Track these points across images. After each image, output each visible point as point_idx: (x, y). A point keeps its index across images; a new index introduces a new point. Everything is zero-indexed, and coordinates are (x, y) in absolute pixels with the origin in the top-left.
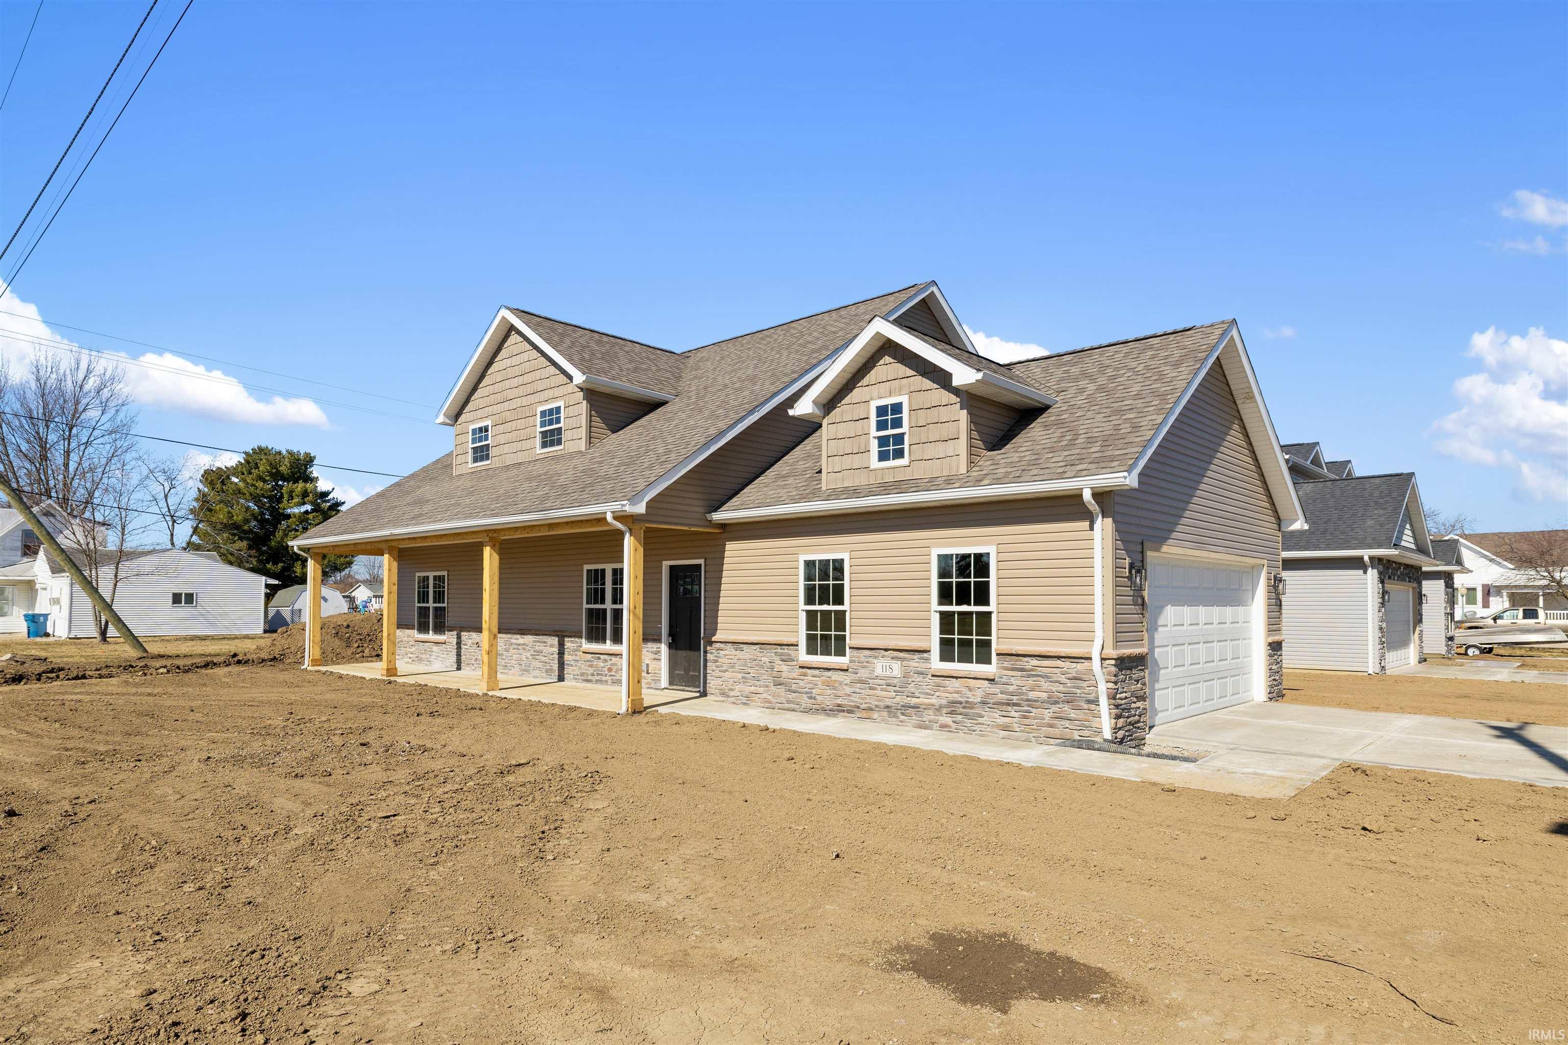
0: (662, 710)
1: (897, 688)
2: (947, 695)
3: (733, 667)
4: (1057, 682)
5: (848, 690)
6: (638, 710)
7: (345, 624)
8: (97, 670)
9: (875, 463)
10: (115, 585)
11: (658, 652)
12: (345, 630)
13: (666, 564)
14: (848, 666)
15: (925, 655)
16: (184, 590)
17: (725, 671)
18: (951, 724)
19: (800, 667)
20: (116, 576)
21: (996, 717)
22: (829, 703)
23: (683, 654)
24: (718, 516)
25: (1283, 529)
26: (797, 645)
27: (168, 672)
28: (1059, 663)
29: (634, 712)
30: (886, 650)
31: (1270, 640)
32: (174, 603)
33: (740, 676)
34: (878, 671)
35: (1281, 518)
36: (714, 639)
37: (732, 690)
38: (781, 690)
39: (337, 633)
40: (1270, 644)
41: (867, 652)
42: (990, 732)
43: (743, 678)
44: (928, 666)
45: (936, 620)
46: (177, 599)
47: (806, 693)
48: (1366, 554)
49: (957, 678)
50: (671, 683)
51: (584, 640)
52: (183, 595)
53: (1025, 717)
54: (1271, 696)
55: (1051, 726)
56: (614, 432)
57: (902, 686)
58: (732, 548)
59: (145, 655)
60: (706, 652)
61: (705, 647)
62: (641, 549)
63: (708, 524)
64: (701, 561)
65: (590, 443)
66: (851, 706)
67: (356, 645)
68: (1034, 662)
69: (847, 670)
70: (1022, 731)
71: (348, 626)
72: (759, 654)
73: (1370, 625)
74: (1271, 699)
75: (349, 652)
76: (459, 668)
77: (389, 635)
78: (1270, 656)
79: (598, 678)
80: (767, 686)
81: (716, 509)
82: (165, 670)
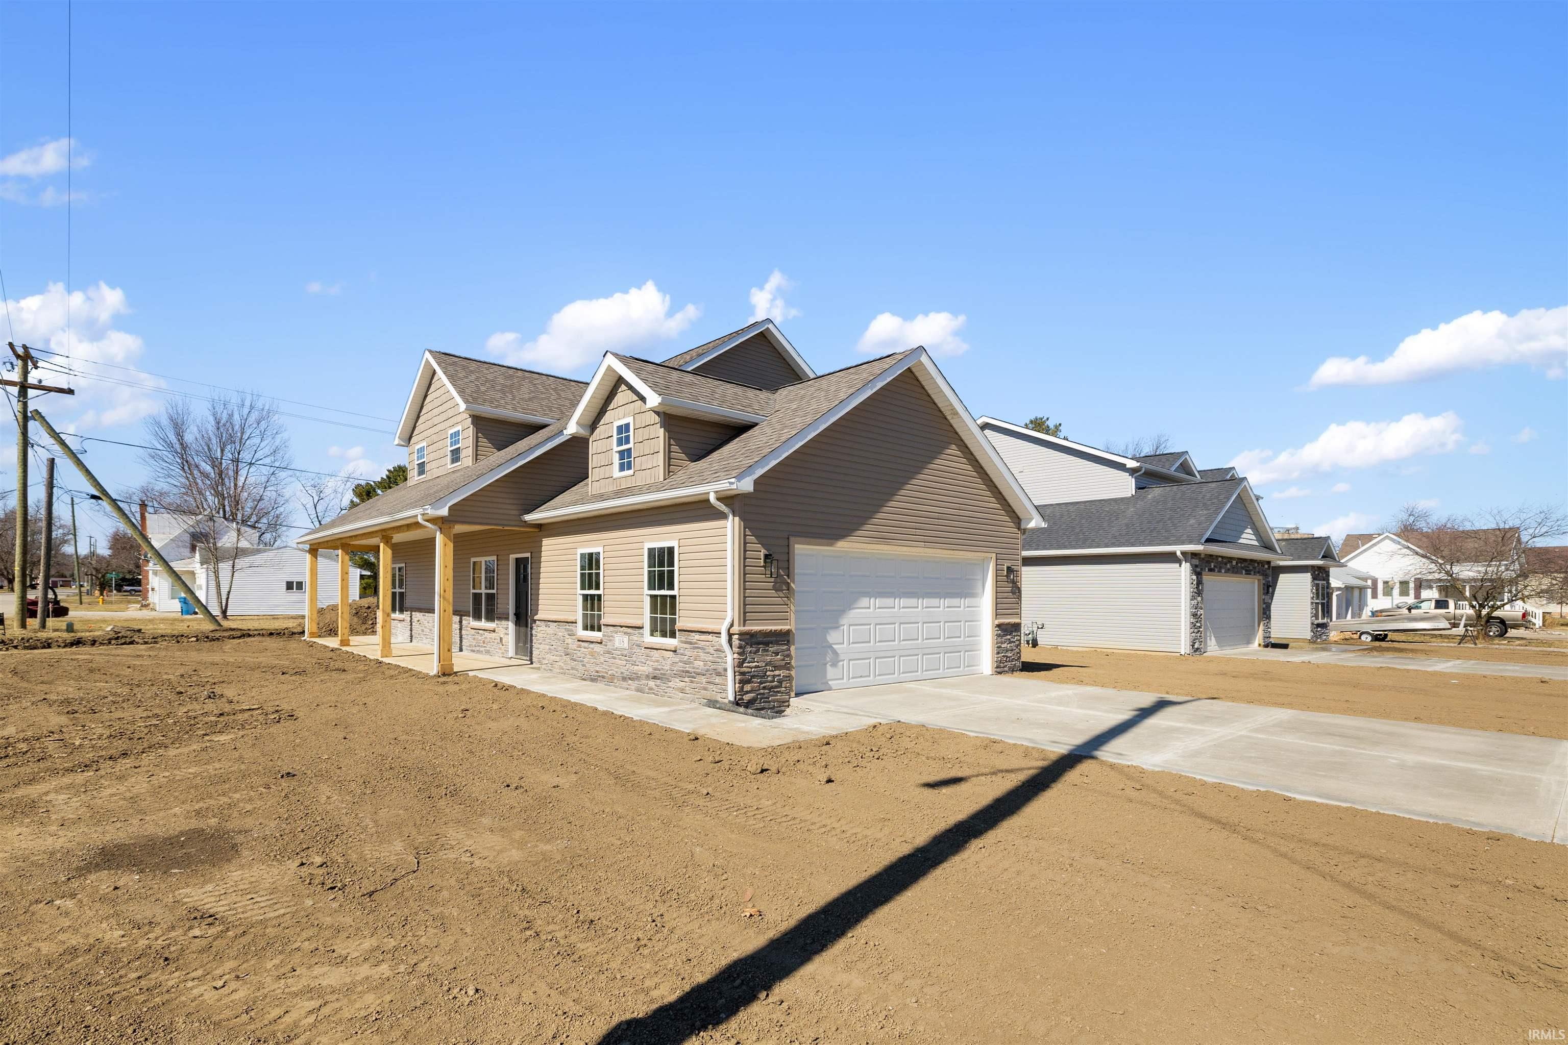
0: (471, 674)
1: (627, 658)
2: (652, 663)
3: (544, 640)
4: (708, 653)
5: (602, 659)
6: (447, 672)
7: (367, 606)
8: (153, 638)
9: (617, 474)
10: (233, 575)
11: (507, 628)
12: (364, 610)
13: (513, 557)
14: (601, 640)
15: (641, 631)
16: (295, 579)
17: (541, 644)
18: (654, 687)
19: (579, 641)
20: (233, 567)
21: (676, 683)
22: (592, 668)
23: (523, 629)
24: (528, 517)
25: (1023, 527)
26: (576, 623)
27: (197, 640)
28: (710, 637)
29: (444, 675)
30: (621, 627)
31: (997, 622)
32: (287, 589)
33: (548, 647)
34: (617, 644)
35: (1021, 517)
36: (535, 618)
37: (544, 659)
38: (567, 658)
39: (357, 613)
40: (999, 626)
41: (611, 628)
42: (674, 694)
43: (550, 649)
44: (642, 639)
45: (647, 601)
46: (289, 586)
47: (581, 661)
48: (1178, 549)
49: (657, 649)
50: (516, 654)
51: (471, 618)
52: (295, 583)
53: (692, 682)
54: (998, 670)
55: (705, 689)
56: (499, 450)
57: (627, 656)
58: (548, 544)
59: (218, 628)
60: (531, 628)
61: (531, 624)
62: (451, 545)
63: (523, 524)
64: (528, 555)
65: (476, 460)
66: (603, 672)
67: (371, 622)
68: (697, 636)
69: (601, 643)
70: (691, 694)
71: (369, 607)
72: (557, 630)
73: (1183, 612)
74: (1000, 673)
75: (364, 627)
76: (411, 641)
77: (342, 613)
78: (998, 635)
79: (478, 648)
80: (561, 656)
81: (529, 511)
82: (194, 639)
